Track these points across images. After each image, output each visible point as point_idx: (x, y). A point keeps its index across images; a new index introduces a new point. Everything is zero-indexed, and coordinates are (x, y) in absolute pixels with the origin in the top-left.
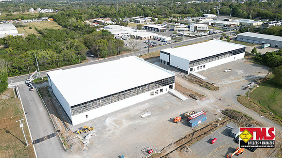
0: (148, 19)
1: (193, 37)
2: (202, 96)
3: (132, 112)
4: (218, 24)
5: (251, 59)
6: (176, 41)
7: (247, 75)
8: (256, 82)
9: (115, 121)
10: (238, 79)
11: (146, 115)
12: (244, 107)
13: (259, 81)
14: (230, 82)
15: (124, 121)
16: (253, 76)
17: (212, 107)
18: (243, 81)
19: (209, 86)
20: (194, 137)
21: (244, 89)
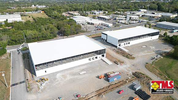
0: (101, 12)
1: (128, 24)
2: (122, 62)
3: (75, 71)
4: (146, 16)
5: (163, 39)
6: (115, 27)
7: (157, 50)
8: (162, 55)
9: (63, 76)
10: (150, 52)
11: (83, 73)
12: (148, 71)
13: (164, 54)
14: (144, 54)
15: (68, 76)
16: (161, 51)
17: (127, 70)
18: (153, 54)
19: (129, 56)
20: (109, 88)
21: (152, 59)
